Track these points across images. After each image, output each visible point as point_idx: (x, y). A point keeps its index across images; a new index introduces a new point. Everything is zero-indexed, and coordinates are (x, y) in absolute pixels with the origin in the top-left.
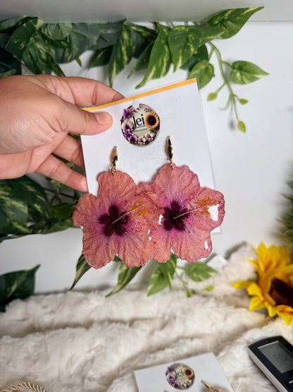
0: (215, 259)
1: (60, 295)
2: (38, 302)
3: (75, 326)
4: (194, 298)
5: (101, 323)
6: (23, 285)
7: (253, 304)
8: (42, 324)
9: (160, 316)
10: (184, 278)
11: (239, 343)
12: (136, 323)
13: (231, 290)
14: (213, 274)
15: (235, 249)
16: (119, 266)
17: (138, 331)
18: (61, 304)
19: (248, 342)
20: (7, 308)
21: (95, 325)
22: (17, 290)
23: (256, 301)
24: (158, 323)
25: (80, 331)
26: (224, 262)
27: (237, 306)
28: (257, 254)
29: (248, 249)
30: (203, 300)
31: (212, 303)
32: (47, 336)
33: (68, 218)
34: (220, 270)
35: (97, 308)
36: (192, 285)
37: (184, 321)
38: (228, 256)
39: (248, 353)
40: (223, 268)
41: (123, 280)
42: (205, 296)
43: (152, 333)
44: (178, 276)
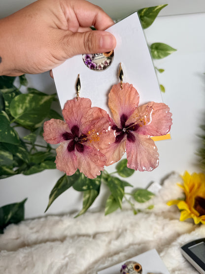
0: (153, 185)
1: (42, 220)
2: (27, 225)
3: (54, 240)
4: (139, 215)
5: (72, 237)
6: (16, 214)
7: (182, 216)
8: (30, 241)
9: (115, 229)
10: (132, 201)
11: (174, 246)
12: (97, 236)
13: (167, 207)
14: (152, 197)
15: (167, 177)
16: (83, 195)
17: (99, 242)
18: (43, 225)
19: (181, 244)
20: (5, 231)
21: (68, 239)
22: (12, 218)
23: (184, 214)
24: (114, 235)
25: (57, 243)
26: (160, 187)
27: (172, 219)
28: (183, 179)
29: (176, 176)
30: (146, 216)
31: (152, 218)
32: (33, 249)
33: (43, 162)
34: (157, 193)
35: (69, 226)
36: (138, 206)
37: (132, 232)
38: (162, 183)
39: (181, 252)
40: (159, 191)
41: (87, 205)
42: (147, 213)
43: (110, 242)
44: (126, 200)
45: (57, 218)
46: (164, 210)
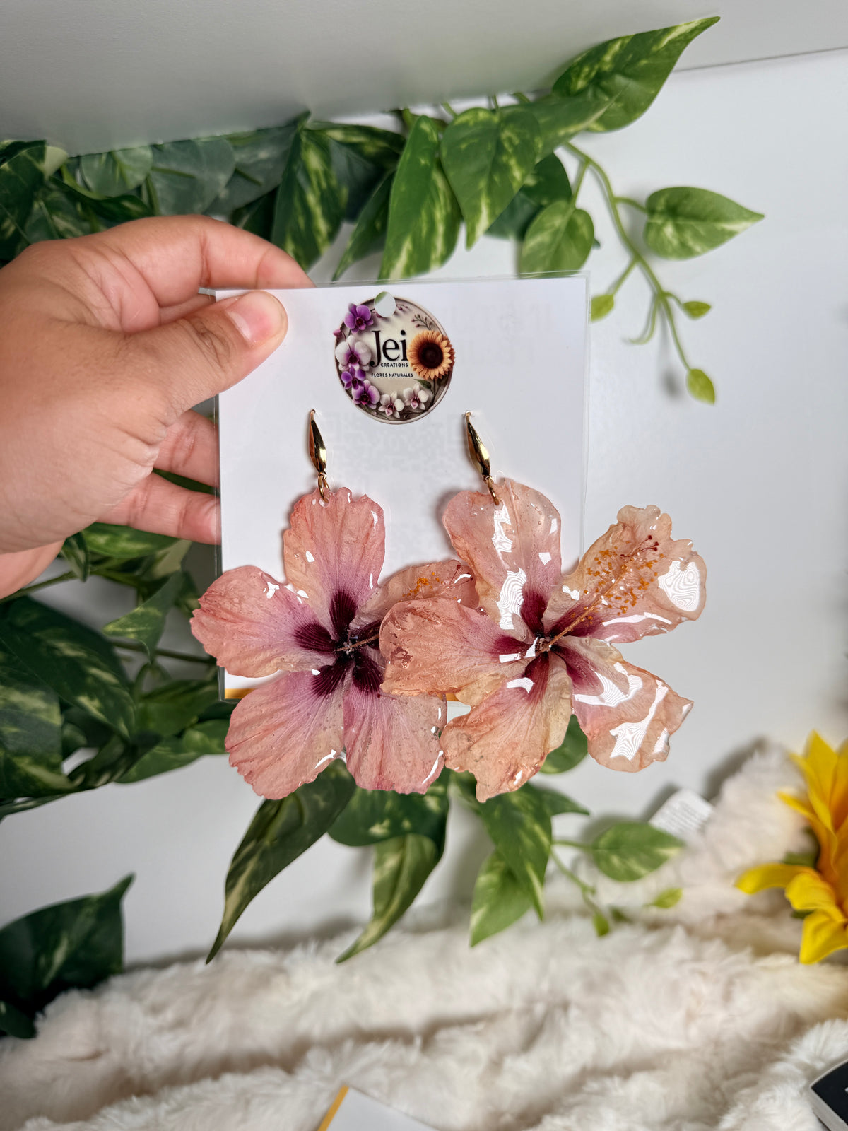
0: (675, 803)
1: (200, 966)
2: (135, 996)
3: (254, 1062)
4: (621, 936)
5: (332, 1045)
6: (86, 943)
7: (810, 939)
8: (149, 1067)
9: (517, 1004)
10: (586, 874)
11: (781, 1079)
12: (442, 1035)
13: (735, 897)
14: (672, 852)
15: (733, 766)
16: (373, 857)
17: (449, 1064)
18: (207, 994)
19: (809, 1071)
20: (40, 1024)
21: (313, 1056)
22: (70, 961)
23: (817, 929)
24: (513, 1029)
25: (271, 1077)
26: (704, 809)
27: (763, 950)
28: (802, 773)
29: (773, 760)
30: (650, 939)
31: (678, 947)
32: (164, 1107)
33: (192, 727)
34: (693, 838)
35: (316, 996)
36: (611, 894)
37: (594, 1015)
38: (712, 792)
39: (816, 1111)
40: (703, 829)
41: (388, 905)
42: (655, 926)
43: (496, 1065)
44: (561, 869)
45: (263, 959)
46: (728, 909)
